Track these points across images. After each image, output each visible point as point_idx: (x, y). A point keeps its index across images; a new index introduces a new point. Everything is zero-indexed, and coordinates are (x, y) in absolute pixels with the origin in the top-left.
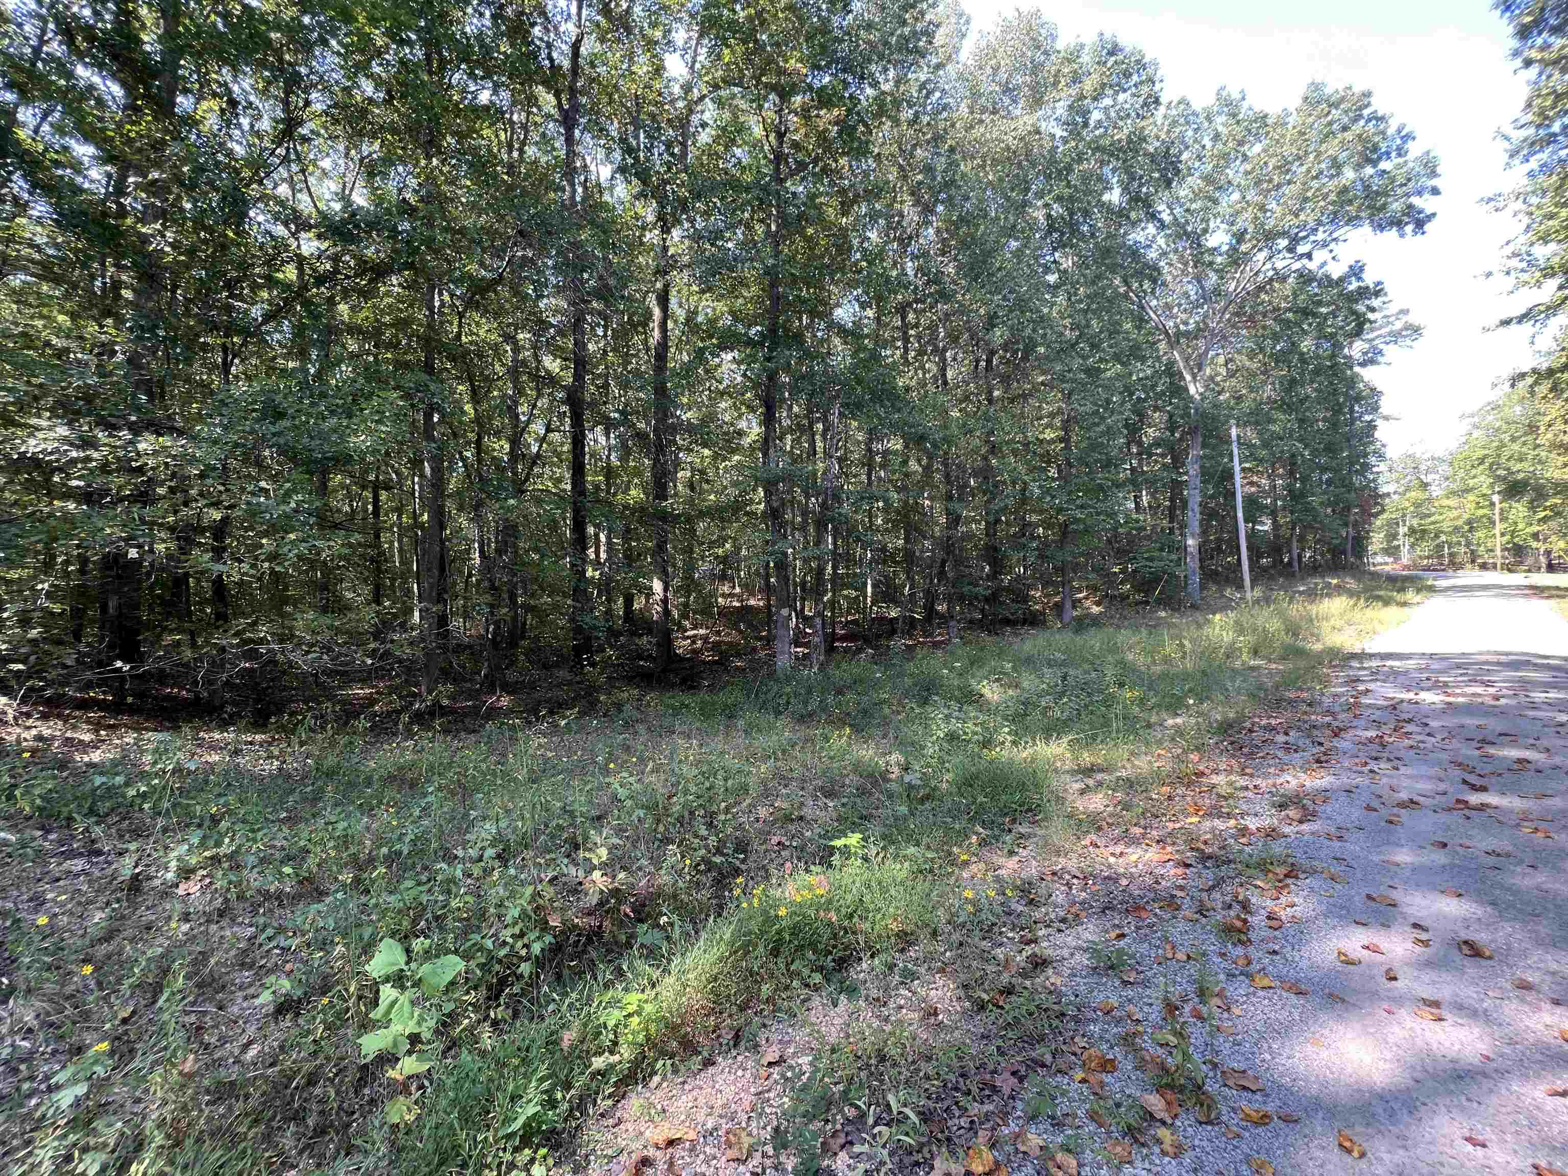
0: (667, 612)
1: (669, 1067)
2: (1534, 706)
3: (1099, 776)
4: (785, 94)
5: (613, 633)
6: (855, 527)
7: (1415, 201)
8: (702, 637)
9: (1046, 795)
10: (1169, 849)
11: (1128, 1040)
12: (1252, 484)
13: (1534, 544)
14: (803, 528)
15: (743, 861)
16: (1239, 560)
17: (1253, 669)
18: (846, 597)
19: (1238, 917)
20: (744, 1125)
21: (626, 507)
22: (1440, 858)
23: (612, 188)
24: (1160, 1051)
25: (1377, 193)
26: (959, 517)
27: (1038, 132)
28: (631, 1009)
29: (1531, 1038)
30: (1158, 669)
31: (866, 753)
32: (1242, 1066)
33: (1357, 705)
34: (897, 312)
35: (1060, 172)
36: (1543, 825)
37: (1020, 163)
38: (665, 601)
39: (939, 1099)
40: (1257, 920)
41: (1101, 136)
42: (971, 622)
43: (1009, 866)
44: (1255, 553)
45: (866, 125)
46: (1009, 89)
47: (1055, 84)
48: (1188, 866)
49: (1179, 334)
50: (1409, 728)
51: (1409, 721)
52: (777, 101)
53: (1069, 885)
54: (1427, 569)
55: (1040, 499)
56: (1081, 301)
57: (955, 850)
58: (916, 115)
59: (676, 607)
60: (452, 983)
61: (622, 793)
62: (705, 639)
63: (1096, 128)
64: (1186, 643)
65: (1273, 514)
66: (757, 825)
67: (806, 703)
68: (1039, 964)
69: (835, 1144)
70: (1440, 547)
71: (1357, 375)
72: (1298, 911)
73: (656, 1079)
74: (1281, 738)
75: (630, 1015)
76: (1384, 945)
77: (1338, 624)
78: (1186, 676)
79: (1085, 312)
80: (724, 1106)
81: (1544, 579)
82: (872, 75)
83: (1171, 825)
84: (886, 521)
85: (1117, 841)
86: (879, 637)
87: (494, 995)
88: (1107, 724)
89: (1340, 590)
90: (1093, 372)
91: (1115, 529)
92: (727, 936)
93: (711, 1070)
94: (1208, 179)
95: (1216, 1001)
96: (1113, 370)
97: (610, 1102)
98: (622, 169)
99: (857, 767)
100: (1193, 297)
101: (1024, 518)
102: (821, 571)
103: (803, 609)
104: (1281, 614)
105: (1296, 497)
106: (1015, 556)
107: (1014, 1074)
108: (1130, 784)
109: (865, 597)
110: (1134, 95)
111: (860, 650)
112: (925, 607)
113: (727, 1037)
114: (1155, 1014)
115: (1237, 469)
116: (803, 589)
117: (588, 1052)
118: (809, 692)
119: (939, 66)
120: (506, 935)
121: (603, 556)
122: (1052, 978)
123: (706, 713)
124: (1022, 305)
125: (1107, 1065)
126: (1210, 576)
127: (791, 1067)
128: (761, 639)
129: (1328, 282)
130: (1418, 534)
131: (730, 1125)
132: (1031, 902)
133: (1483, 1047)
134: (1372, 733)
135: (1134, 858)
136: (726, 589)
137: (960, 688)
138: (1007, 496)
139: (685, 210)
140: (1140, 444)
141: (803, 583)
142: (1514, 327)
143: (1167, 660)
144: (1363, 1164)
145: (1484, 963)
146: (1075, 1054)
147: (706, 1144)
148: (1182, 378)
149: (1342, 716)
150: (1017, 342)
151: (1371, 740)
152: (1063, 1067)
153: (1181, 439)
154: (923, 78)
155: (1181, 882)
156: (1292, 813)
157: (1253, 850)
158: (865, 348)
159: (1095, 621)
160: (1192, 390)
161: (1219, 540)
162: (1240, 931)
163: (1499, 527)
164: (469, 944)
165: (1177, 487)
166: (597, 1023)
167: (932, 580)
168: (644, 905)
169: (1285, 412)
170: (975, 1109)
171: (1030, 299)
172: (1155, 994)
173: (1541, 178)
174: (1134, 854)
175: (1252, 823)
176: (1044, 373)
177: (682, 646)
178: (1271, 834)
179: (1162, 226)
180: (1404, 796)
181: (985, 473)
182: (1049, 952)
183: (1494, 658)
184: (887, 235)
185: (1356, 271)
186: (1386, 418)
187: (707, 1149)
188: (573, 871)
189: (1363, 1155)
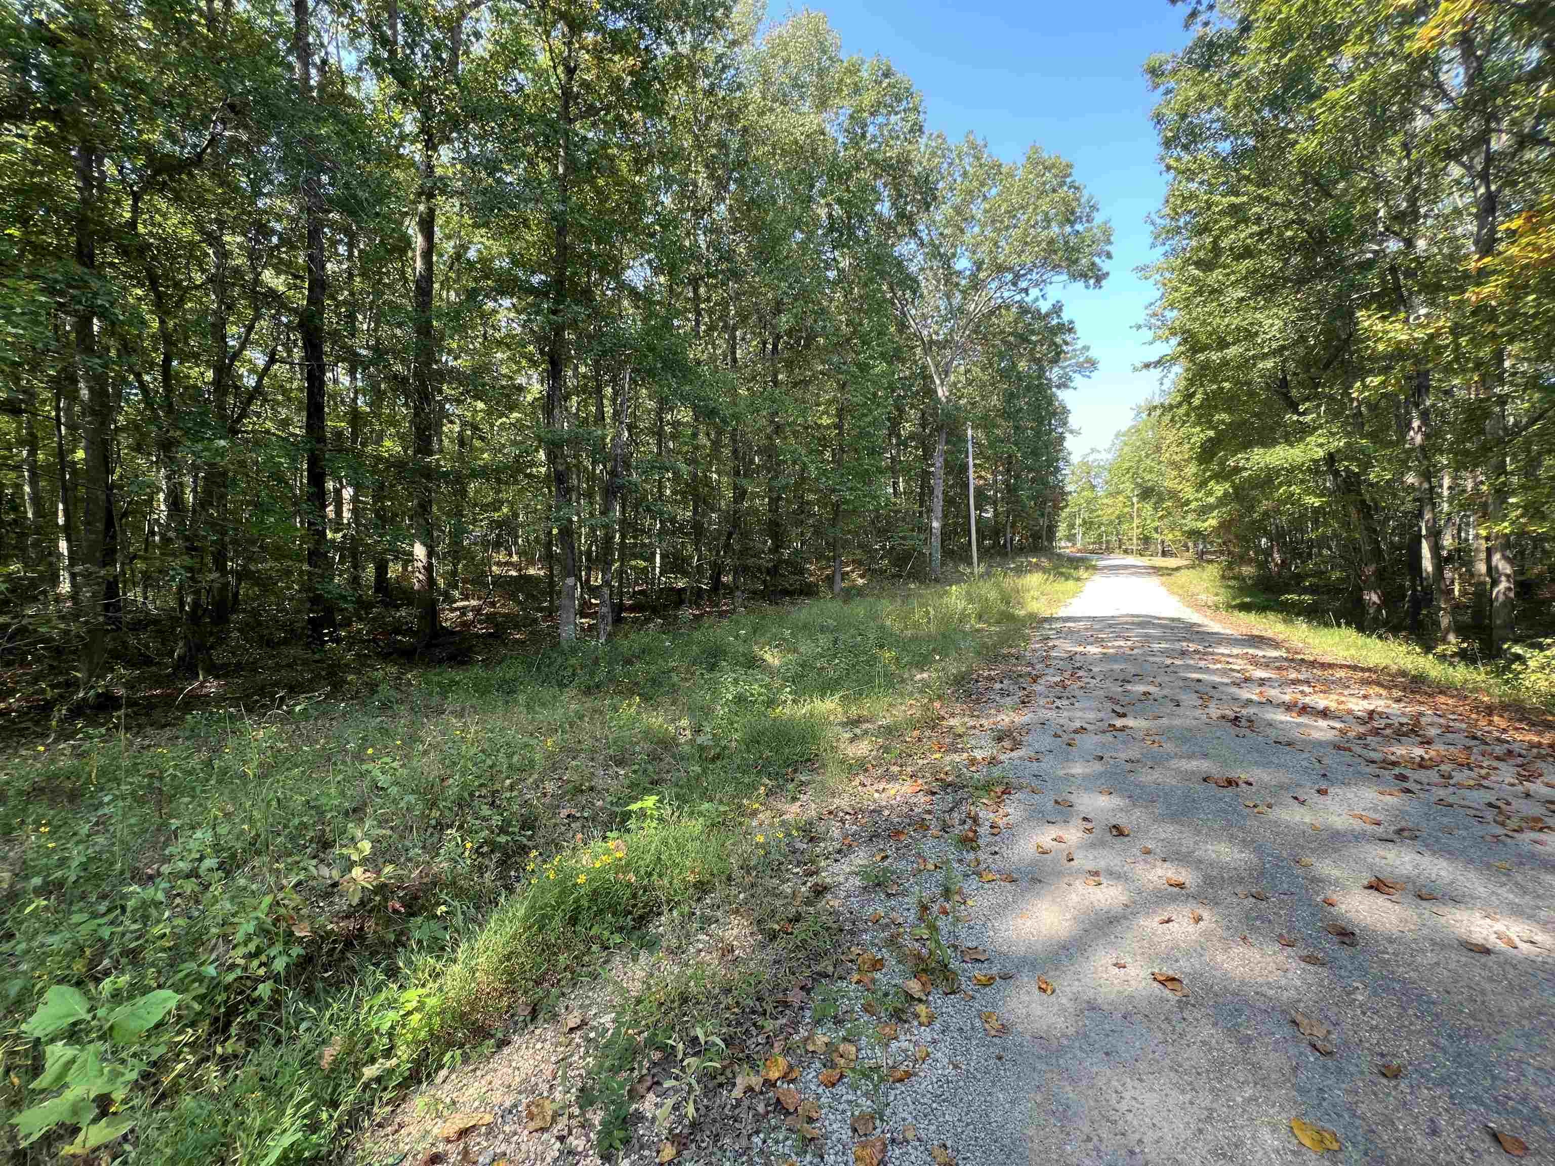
0: (431, 581)
1: (458, 1058)
2: (1152, 653)
3: (865, 726)
4: (576, 26)
5: (364, 605)
6: (644, 498)
7: (1097, 260)
8: (473, 609)
9: (823, 745)
10: (920, 781)
11: (892, 942)
12: (980, 477)
13: (1156, 536)
14: (590, 495)
15: (530, 838)
16: (970, 541)
17: (977, 631)
18: (633, 568)
19: (971, 830)
20: (545, 1094)
21: (379, 459)
22: (1098, 767)
23: (357, 80)
24: (917, 945)
25: (1073, 249)
26: (745, 492)
27: (823, 134)
28: (409, 1007)
29: (1151, 886)
30: (909, 633)
31: (656, 720)
32: (975, 944)
33: (1048, 657)
34: (690, 283)
35: (840, 176)
36: (1157, 738)
37: (806, 158)
38: (429, 568)
39: (739, 1024)
40: (984, 830)
41: (875, 151)
42: (754, 593)
43: (792, 811)
44: (981, 536)
45: (662, 84)
46: (797, 85)
47: (839, 90)
48: (934, 793)
49: (931, 342)
50: (1081, 673)
51: (1080, 668)
52: (566, 29)
53: (843, 821)
54: (1092, 552)
55: (817, 479)
56: (855, 300)
57: (745, 802)
58: (712, 85)
59: (442, 576)
60: (158, 1026)
61: (383, 780)
62: (477, 610)
63: (871, 142)
64: (930, 609)
65: (995, 503)
66: (547, 800)
67: (592, 674)
68: (820, 891)
69: (642, 1089)
70: (1100, 536)
71: (1054, 395)
72: (1011, 819)
73: (443, 1073)
74: (998, 686)
75: (409, 1013)
76: (1066, 836)
77: (1036, 594)
78: (930, 638)
79: (860, 310)
80: (522, 1082)
81: (1159, 561)
82: (669, 32)
83: (920, 762)
84: (674, 492)
85: (880, 779)
86: (665, 607)
87: (220, 1027)
88: (871, 681)
89: (1038, 567)
90: (864, 368)
91: (877, 511)
92: (521, 912)
93: (506, 1051)
94: (958, 210)
95: (957, 898)
96: (881, 367)
97: (389, 1109)
98: (375, 61)
99: (647, 734)
100: (943, 312)
101: (802, 497)
102: (609, 539)
103: (588, 580)
104: (998, 585)
105: (1011, 490)
106: (795, 531)
107: (802, 988)
108: (889, 731)
109: (654, 569)
110: (903, 119)
111: (648, 620)
112: (711, 578)
113: (523, 1012)
114: (912, 916)
115: (971, 464)
116: (589, 559)
117: (356, 1063)
118: (596, 662)
119: (734, 43)
120: (237, 956)
121: (346, 515)
122: (832, 902)
123: (482, 689)
124: (804, 295)
125: (877, 965)
126: (948, 554)
127: (593, 1028)
128: (541, 610)
129: (1039, 316)
130: (1088, 525)
131: (531, 1099)
132: (811, 840)
133: (1124, 899)
134: (1058, 679)
135: (893, 792)
136: (502, 557)
137: (744, 655)
138: (789, 475)
139: (455, 127)
140: (899, 436)
141: (589, 553)
142: (1152, 370)
143: (916, 625)
144: (1053, 998)
145: (1126, 839)
146: (851, 961)
147: (504, 1122)
148: (933, 382)
149: (1038, 666)
150: (800, 331)
151: (1056, 684)
152: (843, 974)
153: (930, 435)
154: (720, 50)
155: (929, 807)
156: (1007, 743)
157: (980, 774)
158: (657, 316)
159: (860, 592)
160: (940, 393)
161: (956, 524)
162: (972, 840)
163: (1136, 521)
164: (181, 975)
165: (925, 476)
166: (367, 1029)
167: (718, 552)
168: (416, 898)
169: (1005, 420)
170: (770, 1025)
171: (813, 291)
172: (911, 901)
173: (1172, 259)
174: (893, 789)
175: (979, 754)
176: (823, 363)
177: (449, 618)
178: (993, 761)
179: (922, 244)
180: (1077, 724)
181: (769, 451)
182: (828, 880)
183: (1129, 619)
184: (682, 203)
185: (1057, 309)
186: (1071, 432)
187: (507, 1129)
188: (325, 871)
189: (1053, 992)
